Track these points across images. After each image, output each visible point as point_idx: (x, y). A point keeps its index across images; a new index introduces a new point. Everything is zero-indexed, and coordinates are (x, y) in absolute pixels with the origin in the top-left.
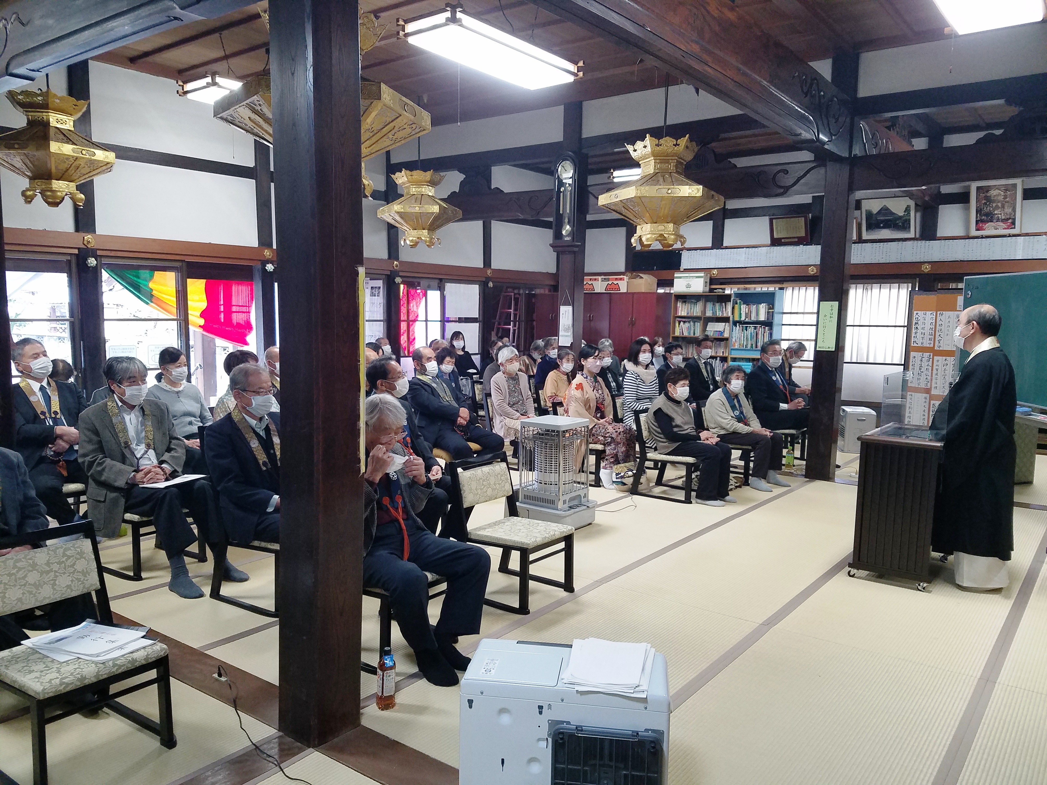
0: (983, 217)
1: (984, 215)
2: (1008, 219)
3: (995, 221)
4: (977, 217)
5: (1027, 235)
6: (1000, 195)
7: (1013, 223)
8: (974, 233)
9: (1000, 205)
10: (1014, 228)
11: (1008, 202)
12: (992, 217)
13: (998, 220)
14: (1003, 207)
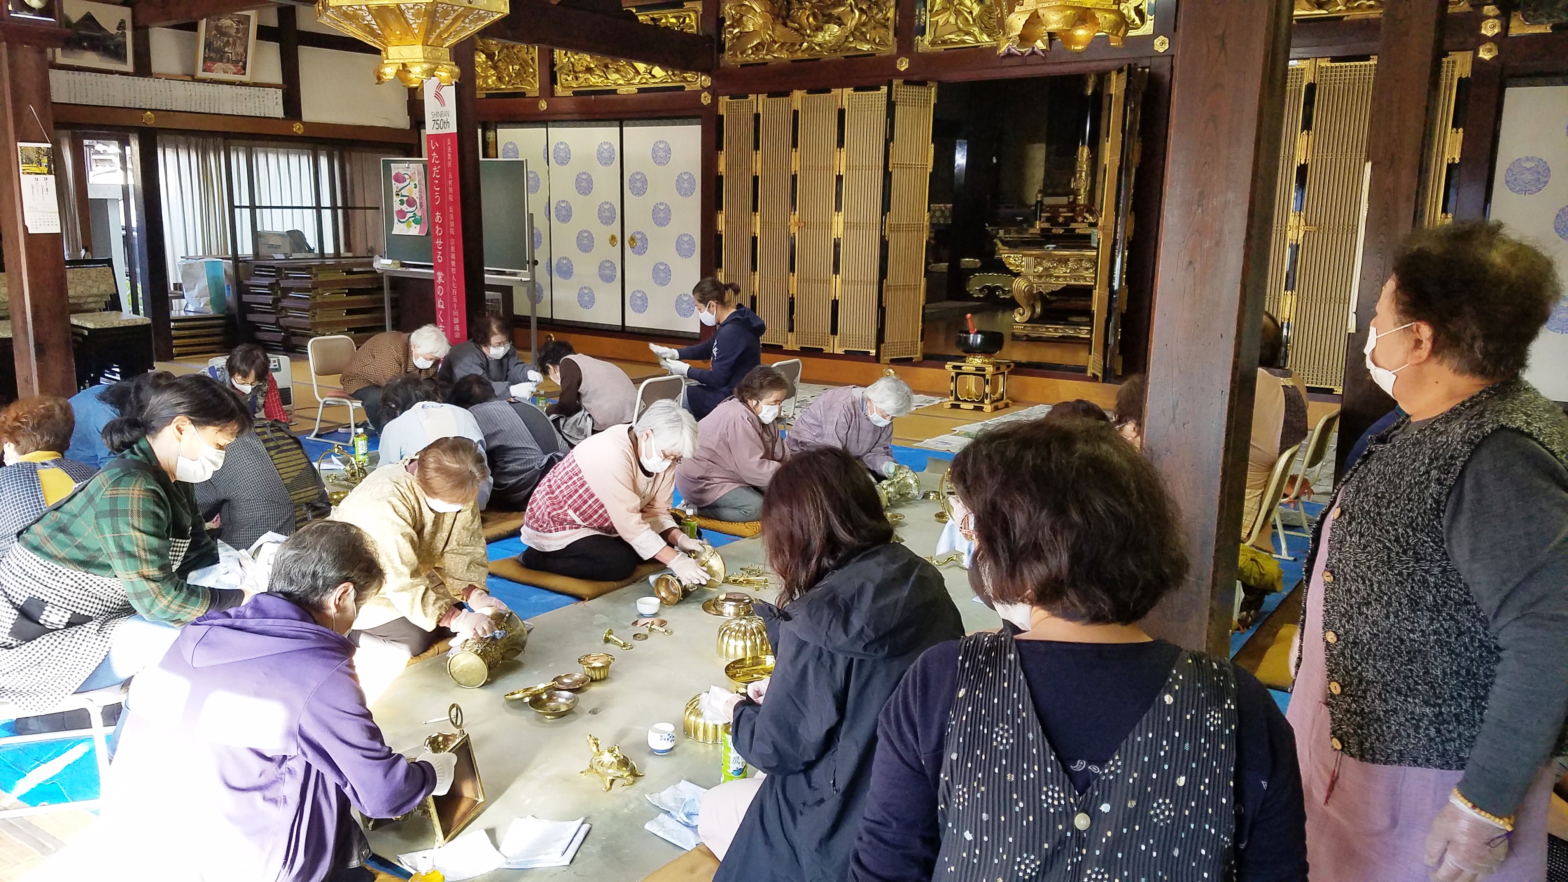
0: (212, 55)
1: (214, 52)
2: (238, 62)
3: (225, 61)
4: (205, 53)
5: (255, 85)
6: (232, 26)
7: (244, 68)
8: (200, 74)
9: (231, 40)
10: (244, 74)
11: (240, 38)
12: (222, 56)
13: (228, 61)
14: (234, 43)
